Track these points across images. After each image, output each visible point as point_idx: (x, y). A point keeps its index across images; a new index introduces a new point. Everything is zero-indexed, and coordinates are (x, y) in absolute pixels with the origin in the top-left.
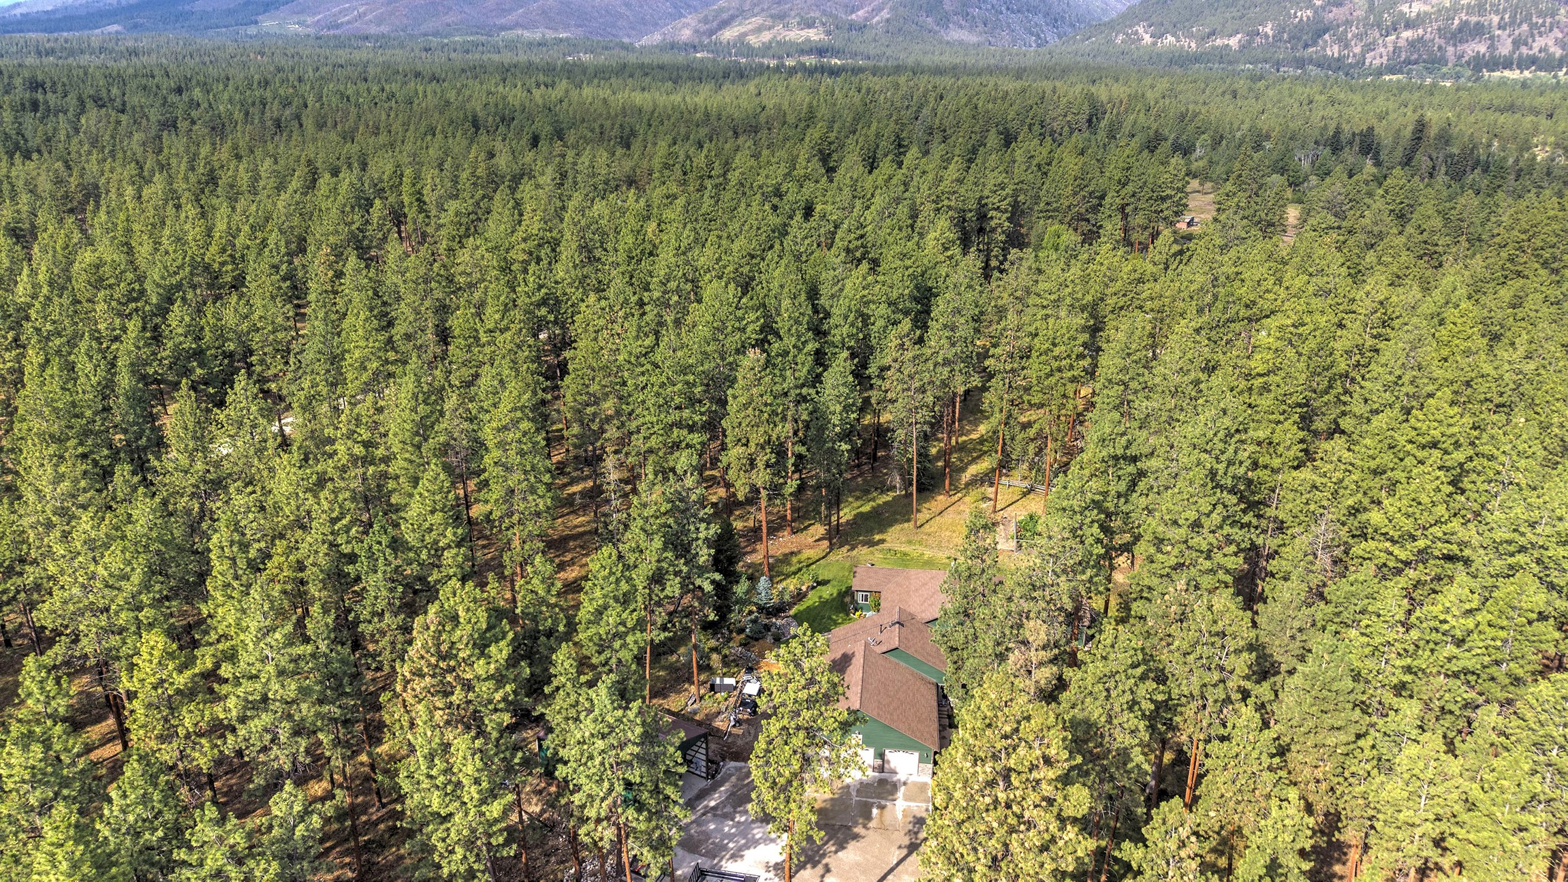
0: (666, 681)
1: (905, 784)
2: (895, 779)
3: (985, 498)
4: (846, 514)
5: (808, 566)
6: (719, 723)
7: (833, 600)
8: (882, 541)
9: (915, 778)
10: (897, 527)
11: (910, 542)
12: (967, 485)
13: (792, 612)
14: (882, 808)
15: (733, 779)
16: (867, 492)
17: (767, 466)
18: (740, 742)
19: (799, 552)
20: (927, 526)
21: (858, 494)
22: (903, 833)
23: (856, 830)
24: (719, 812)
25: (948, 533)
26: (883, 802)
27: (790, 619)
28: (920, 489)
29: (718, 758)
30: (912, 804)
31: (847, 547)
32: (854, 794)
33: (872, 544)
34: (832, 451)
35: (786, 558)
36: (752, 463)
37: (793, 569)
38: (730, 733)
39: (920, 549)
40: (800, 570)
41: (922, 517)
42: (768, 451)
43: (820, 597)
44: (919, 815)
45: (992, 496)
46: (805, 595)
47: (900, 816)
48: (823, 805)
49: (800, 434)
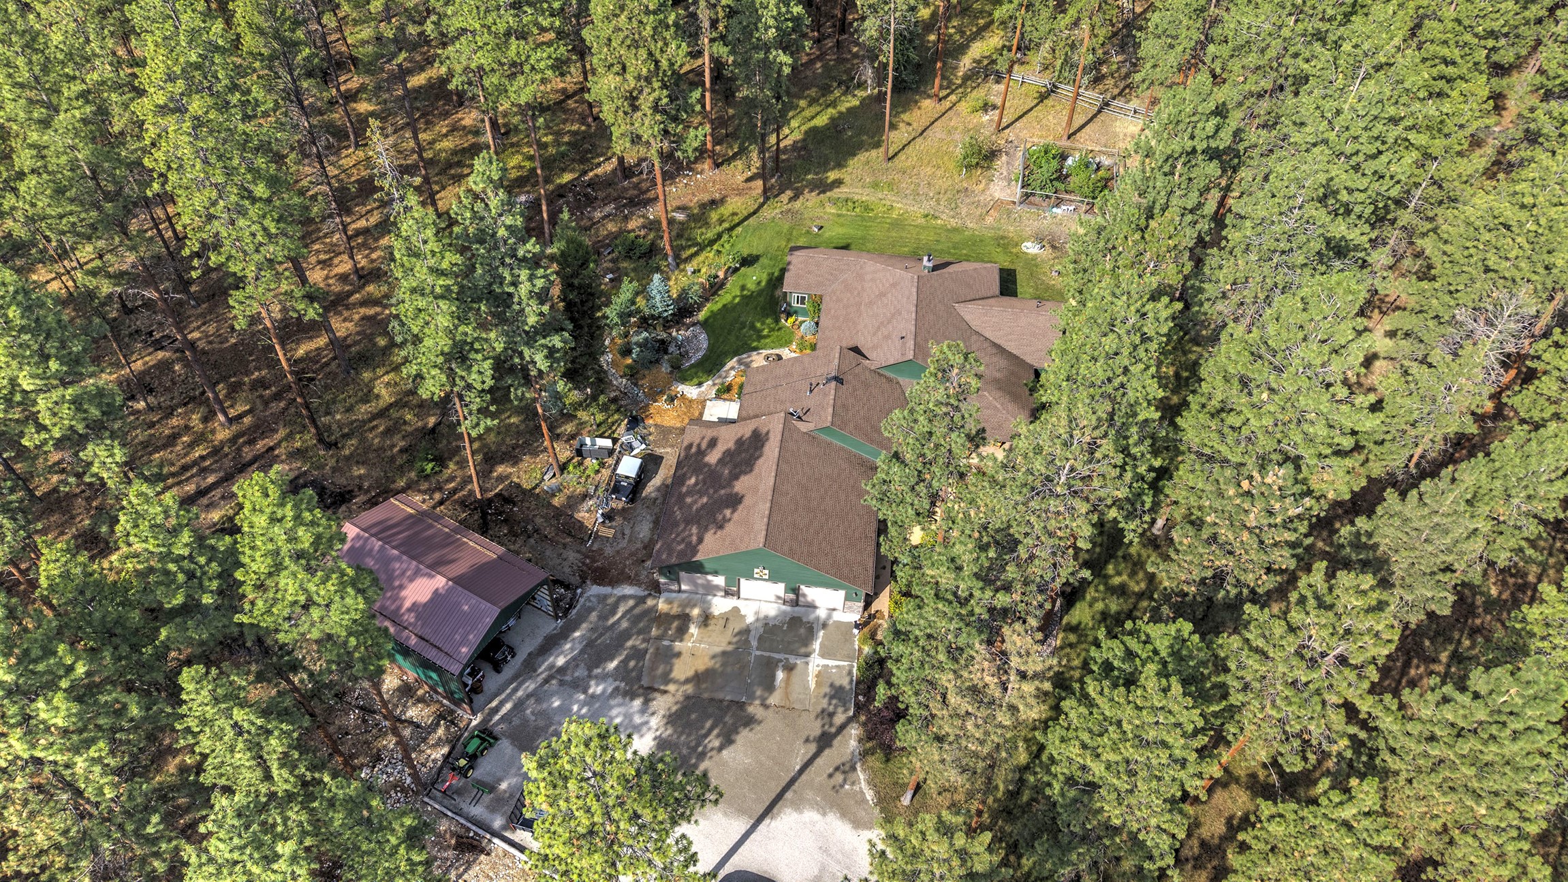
0: (519, 434)
1: (824, 626)
2: (812, 617)
3: (986, 107)
4: (793, 132)
5: (732, 229)
6: (582, 515)
7: (760, 293)
8: (838, 183)
9: (838, 616)
10: (862, 157)
11: (875, 185)
12: (966, 78)
13: (702, 315)
14: (790, 668)
15: (594, 616)
16: (826, 90)
17: (656, 108)
18: (609, 551)
19: (722, 201)
20: (902, 156)
21: (813, 92)
22: (813, 716)
23: (751, 709)
24: (568, 678)
25: (929, 171)
26: (792, 659)
27: (698, 329)
28: (900, 87)
29: (575, 580)
30: (831, 663)
31: (789, 193)
32: (754, 643)
33: (823, 187)
34: (766, 64)
35: (701, 214)
36: (632, 100)
37: (710, 234)
38: (597, 536)
39: (890, 198)
40: (719, 236)
41: (896, 138)
42: (656, 85)
43: (743, 288)
44: (837, 683)
45: (999, 102)
46: (722, 285)
47: (812, 685)
48: (710, 664)
49: (721, 27)
